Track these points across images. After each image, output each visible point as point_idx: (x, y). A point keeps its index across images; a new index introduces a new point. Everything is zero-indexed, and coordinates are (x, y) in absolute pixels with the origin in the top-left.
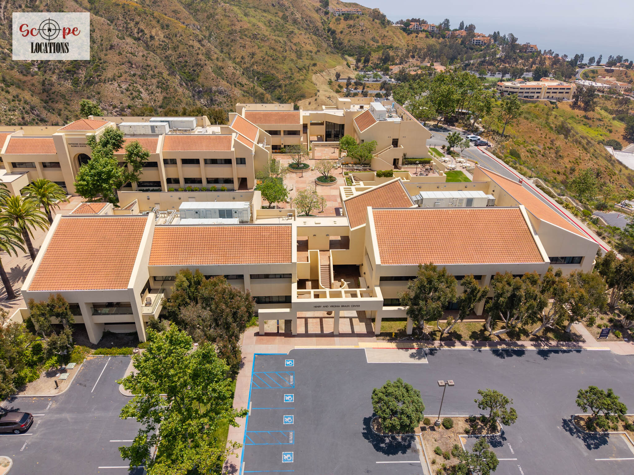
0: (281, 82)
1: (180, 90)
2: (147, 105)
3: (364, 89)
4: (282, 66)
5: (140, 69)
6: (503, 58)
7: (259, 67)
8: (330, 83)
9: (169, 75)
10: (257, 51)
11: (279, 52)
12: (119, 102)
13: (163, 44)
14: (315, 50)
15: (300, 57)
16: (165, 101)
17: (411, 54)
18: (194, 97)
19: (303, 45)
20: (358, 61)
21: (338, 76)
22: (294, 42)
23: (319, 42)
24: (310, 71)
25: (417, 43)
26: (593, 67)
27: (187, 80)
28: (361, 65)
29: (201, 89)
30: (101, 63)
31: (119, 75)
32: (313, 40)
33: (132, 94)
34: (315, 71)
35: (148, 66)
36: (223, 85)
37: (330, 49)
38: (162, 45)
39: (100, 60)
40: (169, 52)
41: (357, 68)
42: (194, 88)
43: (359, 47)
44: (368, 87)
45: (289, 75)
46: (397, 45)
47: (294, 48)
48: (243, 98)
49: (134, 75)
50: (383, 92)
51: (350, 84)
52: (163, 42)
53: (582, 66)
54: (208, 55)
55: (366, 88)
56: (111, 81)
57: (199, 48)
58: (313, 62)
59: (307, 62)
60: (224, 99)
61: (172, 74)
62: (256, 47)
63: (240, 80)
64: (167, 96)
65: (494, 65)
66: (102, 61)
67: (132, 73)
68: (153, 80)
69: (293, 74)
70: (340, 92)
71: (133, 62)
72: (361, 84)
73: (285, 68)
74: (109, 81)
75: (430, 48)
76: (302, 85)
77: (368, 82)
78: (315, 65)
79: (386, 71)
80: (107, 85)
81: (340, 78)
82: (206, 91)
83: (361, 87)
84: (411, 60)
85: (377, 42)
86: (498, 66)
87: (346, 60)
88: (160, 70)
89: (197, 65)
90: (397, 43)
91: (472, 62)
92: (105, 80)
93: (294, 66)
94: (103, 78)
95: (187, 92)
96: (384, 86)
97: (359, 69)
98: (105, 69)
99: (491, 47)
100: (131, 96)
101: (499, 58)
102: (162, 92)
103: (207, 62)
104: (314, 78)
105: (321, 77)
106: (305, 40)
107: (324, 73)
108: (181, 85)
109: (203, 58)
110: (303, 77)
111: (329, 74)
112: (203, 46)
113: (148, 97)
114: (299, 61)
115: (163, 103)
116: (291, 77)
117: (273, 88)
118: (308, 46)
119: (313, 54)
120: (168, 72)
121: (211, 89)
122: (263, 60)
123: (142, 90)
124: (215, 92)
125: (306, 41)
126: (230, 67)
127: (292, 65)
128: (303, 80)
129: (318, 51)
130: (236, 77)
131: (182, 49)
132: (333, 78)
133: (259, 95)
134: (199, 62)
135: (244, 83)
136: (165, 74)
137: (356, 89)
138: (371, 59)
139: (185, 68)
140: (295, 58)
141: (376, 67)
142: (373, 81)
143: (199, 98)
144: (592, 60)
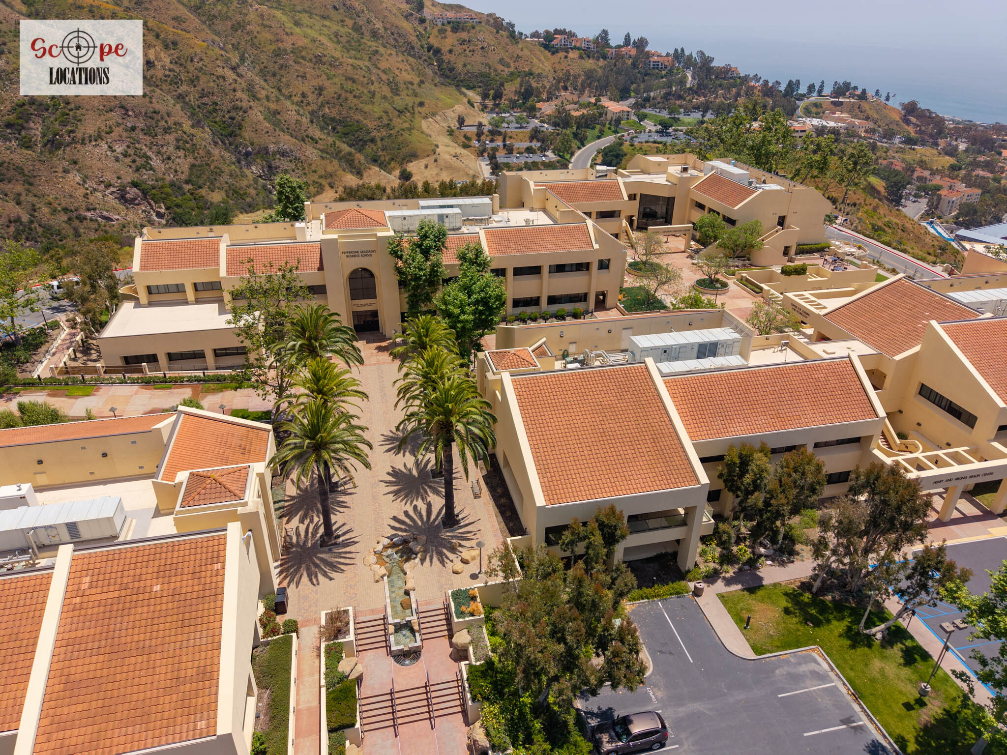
0: (373, 134)
1: (216, 152)
2: (163, 179)
3: (504, 140)
4: (370, 106)
5: (141, 119)
6: (695, 88)
7: (333, 110)
8: (451, 133)
9: (193, 126)
10: (327, 84)
11: (362, 84)
12: (115, 176)
13: (171, 74)
14: (417, 80)
15: (396, 91)
16: (194, 171)
17: (562, 84)
18: (239, 162)
19: (397, 72)
20: (485, 96)
21: (461, 121)
22: (383, 68)
23: (421, 68)
24: (417, 115)
25: (568, 68)
26: (814, 98)
27: (222, 135)
28: (489, 103)
29: (250, 149)
30: (71, 110)
31: (108, 130)
32: (410, 65)
33: (134, 161)
34: (423, 114)
35: (155, 112)
36: (286, 141)
37: (437, 80)
38: (169, 76)
39: (68, 103)
40: (184, 88)
41: (484, 108)
42: (237, 147)
43: (482, 75)
44: (511, 137)
45: (386, 122)
46: (540, 71)
47: (384, 77)
48: (322, 162)
49: (133, 129)
50: (536, 145)
51: (483, 134)
52: (170, 70)
53: (801, 97)
54: (252, 91)
55: (507, 138)
56: (96, 140)
57: (236, 81)
58: (418, 100)
59: (410, 101)
60: (290, 164)
61: (197, 124)
62: (324, 77)
63: (310, 132)
64: (197, 163)
65: (685, 99)
66: (72, 106)
67: (129, 125)
68: (167, 137)
69: (391, 120)
70: (470, 146)
71: (129, 106)
72: (500, 133)
73: (376, 110)
74: (90, 141)
75: (589, 75)
76: (410, 137)
77: (508, 130)
78: (421, 104)
79: (532, 111)
80: (89, 147)
81: (465, 124)
82: (259, 152)
83: (501, 138)
84: (563, 94)
85: (508, 66)
86: (690, 101)
87: (465, 95)
88: (176, 119)
89: (236, 108)
90: (539, 67)
91: (652, 94)
92: (83, 140)
93: (389, 107)
94: (79, 135)
95: (227, 155)
96: (535, 135)
97: (488, 110)
98: (80, 120)
99: (675, 71)
100: (134, 165)
101: (690, 89)
102: (185, 156)
103: (251, 104)
104: (424, 124)
105: (434, 124)
106: (398, 65)
107: (438, 118)
108: (216, 143)
109: (244, 96)
110: (406, 125)
111: (445, 119)
112: (240, 76)
113: (163, 166)
114: (396, 98)
115: (190, 175)
116: (388, 124)
117: (361, 143)
118: (404, 74)
119: (415, 87)
120: (190, 123)
121: (266, 149)
122: (338, 99)
123: (149, 154)
124: (274, 154)
125: (401, 66)
126: (290, 112)
127: (387, 105)
128: (410, 129)
129: (422, 82)
130: (303, 128)
131: (205, 82)
132: (454, 125)
133: (344, 157)
134: (239, 103)
135: (317, 137)
136: (187, 125)
137: (492, 141)
138: (505, 92)
139: (215, 115)
140: (389, 95)
141: (513, 105)
142: (516, 128)
143: (249, 165)
144: (811, 88)
